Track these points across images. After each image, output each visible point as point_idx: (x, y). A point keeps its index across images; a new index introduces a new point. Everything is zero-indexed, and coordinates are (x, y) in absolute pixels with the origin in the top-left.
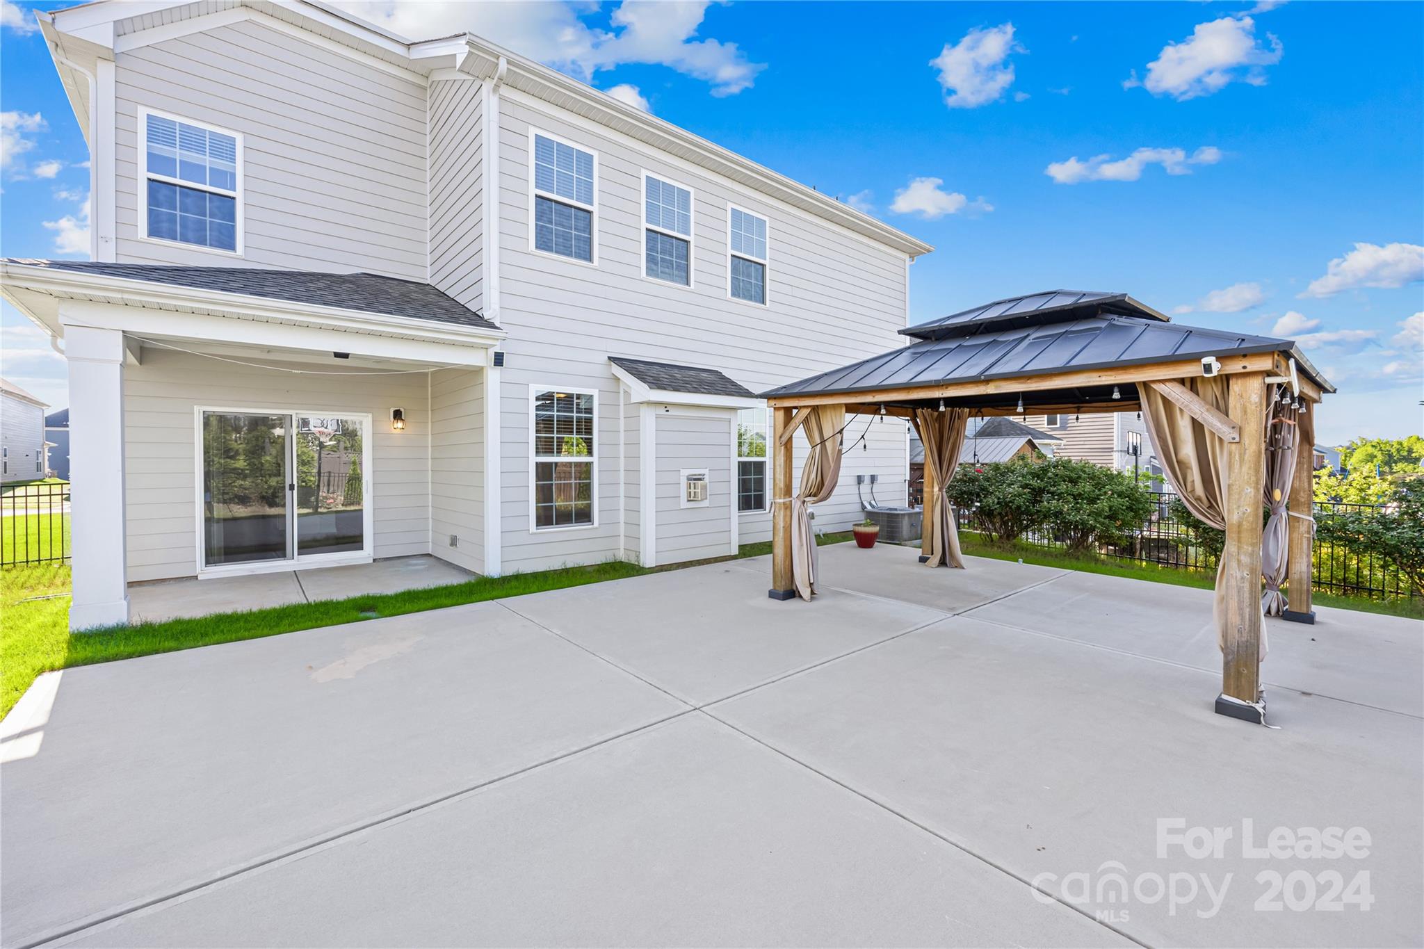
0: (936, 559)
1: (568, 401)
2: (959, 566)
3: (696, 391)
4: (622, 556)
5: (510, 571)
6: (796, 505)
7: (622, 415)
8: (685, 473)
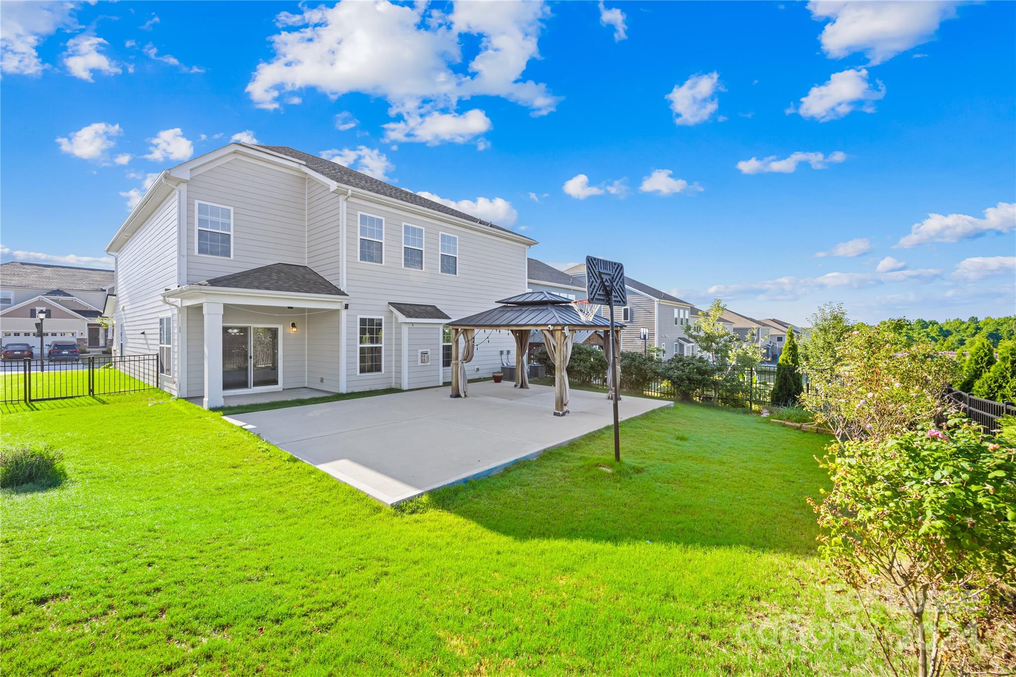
0: (519, 385)
1: (371, 321)
2: (528, 388)
3: (425, 317)
4: (393, 386)
5: (350, 391)
6: (460, 364)
7: (394, 326)
8: (420, 351)
